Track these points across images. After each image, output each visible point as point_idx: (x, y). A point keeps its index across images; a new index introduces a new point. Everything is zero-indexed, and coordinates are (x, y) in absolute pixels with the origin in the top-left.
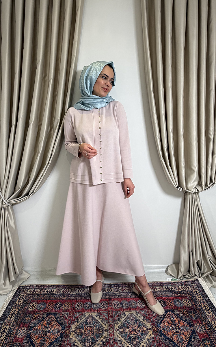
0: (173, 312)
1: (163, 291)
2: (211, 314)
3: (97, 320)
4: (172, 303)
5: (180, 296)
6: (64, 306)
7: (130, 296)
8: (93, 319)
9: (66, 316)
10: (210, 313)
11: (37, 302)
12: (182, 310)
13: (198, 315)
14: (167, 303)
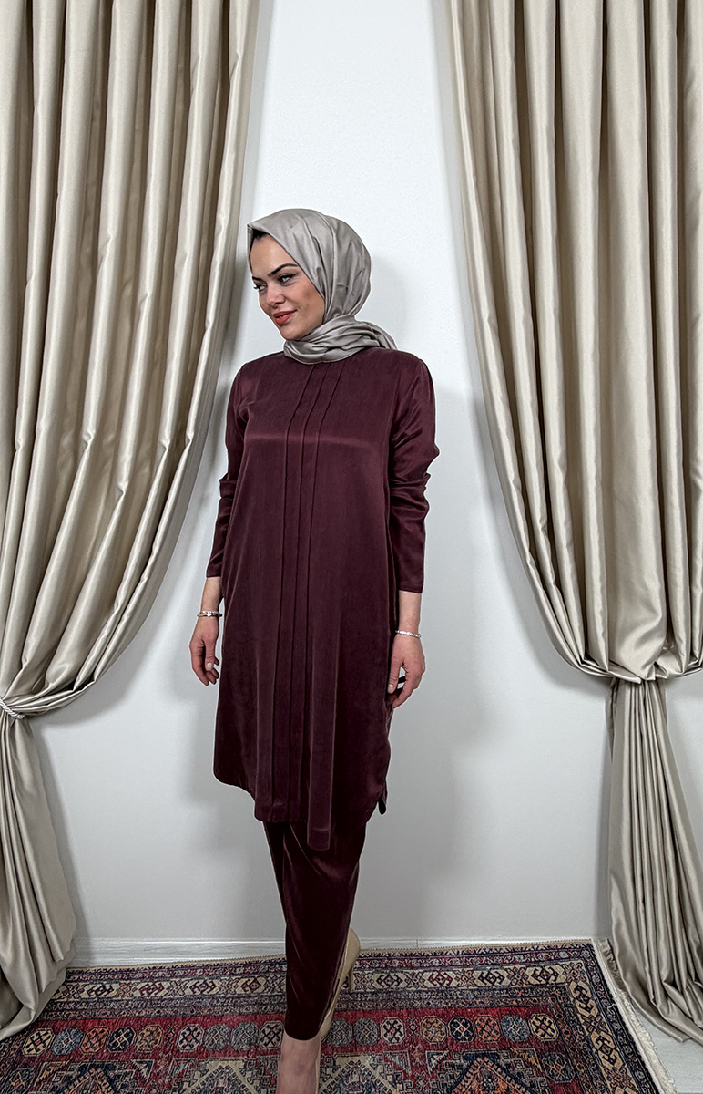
0: (494, 1057)
1: (470, 987)
2: (619, 1063)
3: (243, 1086)
4: (496, 1027)
5: (526, 1005)
6: (140, 1038)
7: (361, 1005)
8: (233, 1082)
9: (144, 1071)
10: (613, 1062)
11: (53, 1028)
12: (525, 1052)
13: (574, 1066)
14: (479, 1029)
